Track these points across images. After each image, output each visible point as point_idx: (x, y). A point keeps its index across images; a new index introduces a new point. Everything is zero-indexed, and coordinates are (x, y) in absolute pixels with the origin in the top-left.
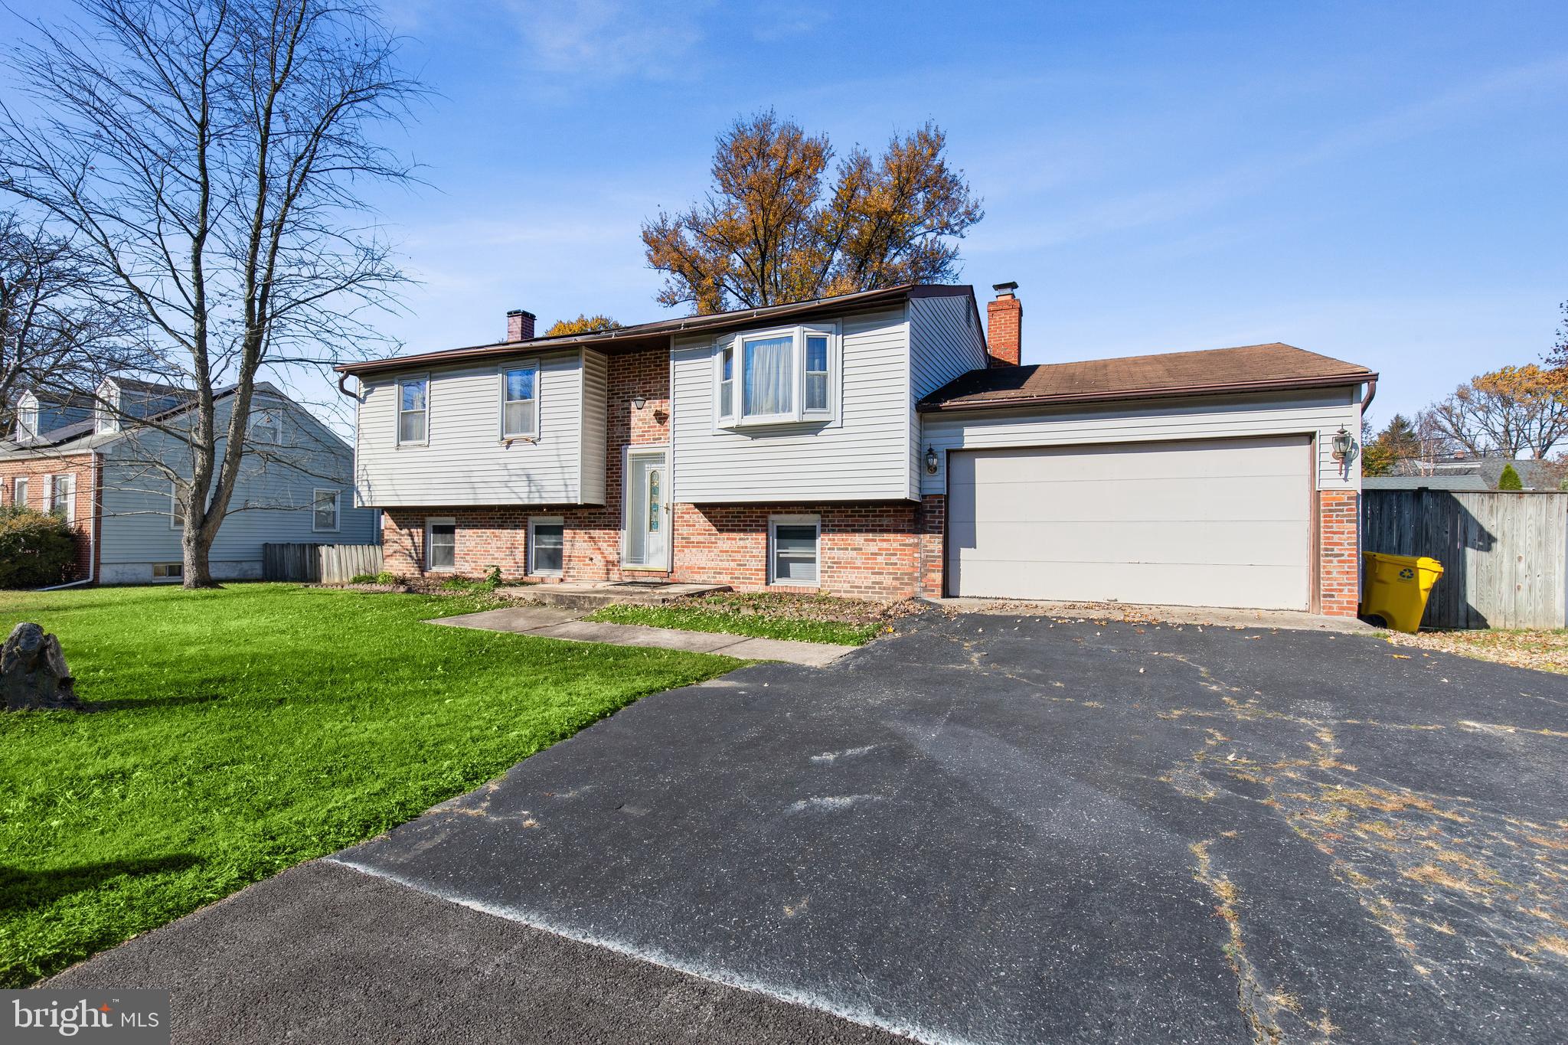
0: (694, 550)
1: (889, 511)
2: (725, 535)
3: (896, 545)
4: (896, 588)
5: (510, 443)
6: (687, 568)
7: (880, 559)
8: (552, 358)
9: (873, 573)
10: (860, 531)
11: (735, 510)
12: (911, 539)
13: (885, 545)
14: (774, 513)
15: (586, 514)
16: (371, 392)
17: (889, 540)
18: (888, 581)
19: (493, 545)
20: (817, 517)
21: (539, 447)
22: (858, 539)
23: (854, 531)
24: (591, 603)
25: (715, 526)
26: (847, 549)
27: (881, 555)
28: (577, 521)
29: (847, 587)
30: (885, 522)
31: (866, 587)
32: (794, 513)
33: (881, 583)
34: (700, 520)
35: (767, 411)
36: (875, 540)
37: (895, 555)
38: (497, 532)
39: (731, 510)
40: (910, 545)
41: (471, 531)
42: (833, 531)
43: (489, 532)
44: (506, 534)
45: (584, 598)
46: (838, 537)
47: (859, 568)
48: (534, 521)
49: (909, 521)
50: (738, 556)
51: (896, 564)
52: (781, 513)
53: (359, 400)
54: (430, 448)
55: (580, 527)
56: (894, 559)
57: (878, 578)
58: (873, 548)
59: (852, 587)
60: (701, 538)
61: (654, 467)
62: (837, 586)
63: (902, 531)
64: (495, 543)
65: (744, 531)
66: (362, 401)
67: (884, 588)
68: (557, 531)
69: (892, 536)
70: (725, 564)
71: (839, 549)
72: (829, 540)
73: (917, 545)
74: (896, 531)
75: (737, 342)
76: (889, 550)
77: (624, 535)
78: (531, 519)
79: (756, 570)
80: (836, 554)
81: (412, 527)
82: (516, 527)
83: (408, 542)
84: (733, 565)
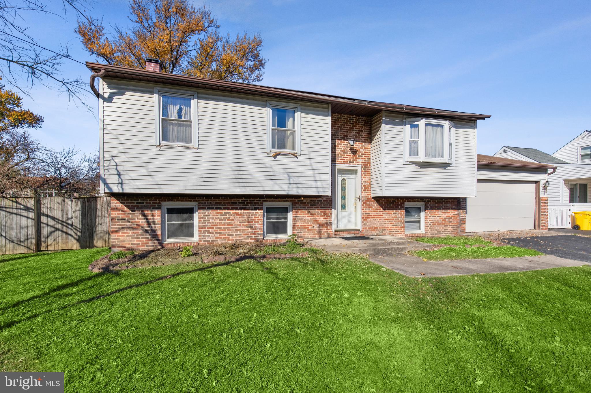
0: (372, 219)
1: (449, 201)
2: (387, 212)
3: (452, 214)
4: (452, 231)
5: (276, 155)
6: (369, 228)
7: (447, 220)
9: (445, 226)
10: (440, 209)
11: (391, 200)
12: (456, 212)
13: (448, 214)
14: (408, 201)
15: (309, 201)
16: (122, 94)
17: (450, 213)
18: (449, 228)
19: (236, 221)
20: (423, 203)
21: (299, 160)
22: (440, 212)
23: (438, 209)
25: (382, 207)
26: (436, 217)
27: (447, 218)
28: (302, 205)
29: (436, 232)
30: (448, 205)
31: (442, 232)
32: (416, 201)
33: (447, 230)
34: (375, 205)
35: (432, 156)
36: (445, 213)
37: (452, 218)
38: (239, 212)
39: (389, 200)
40: (456, 214)
41: (215, 212)
42: (431, 209)
43: (231, 212)
44: (245, 213)
45: (392, 248)
46: (433, 212)
47: (440, 224)
48: (267, 204)
49: (456, 205)
50: (393, 221)
51: (452, 222)
52: (410, 201)
53: (104, 99)
54: (199, 151)
55: (304, 208)
56: (451, 220)
57: (446, 228)
58: (444, 216)
59: (438, 232)
60: (375, 213)
61: (343, 176)
62: (432, 232)
63: (454, 209)
64: (237, 219)
65: (396, 209)
66: (109, 100)
67: (449, 232)
68: (285, 210)
69: (451, 210)
70: (387, 226)
71: (433, 217)
72: (430, 213)
73: (458, 214)
74: (452, 209)
75: (422, 123)
76: (449, 216)
77: (334, 211)
78: (265, 203)
79: (401, 227)
80: (432, 219)
81: (148, 209)
82: (256, 209)
83: (143, 222)
84: (391, 225)
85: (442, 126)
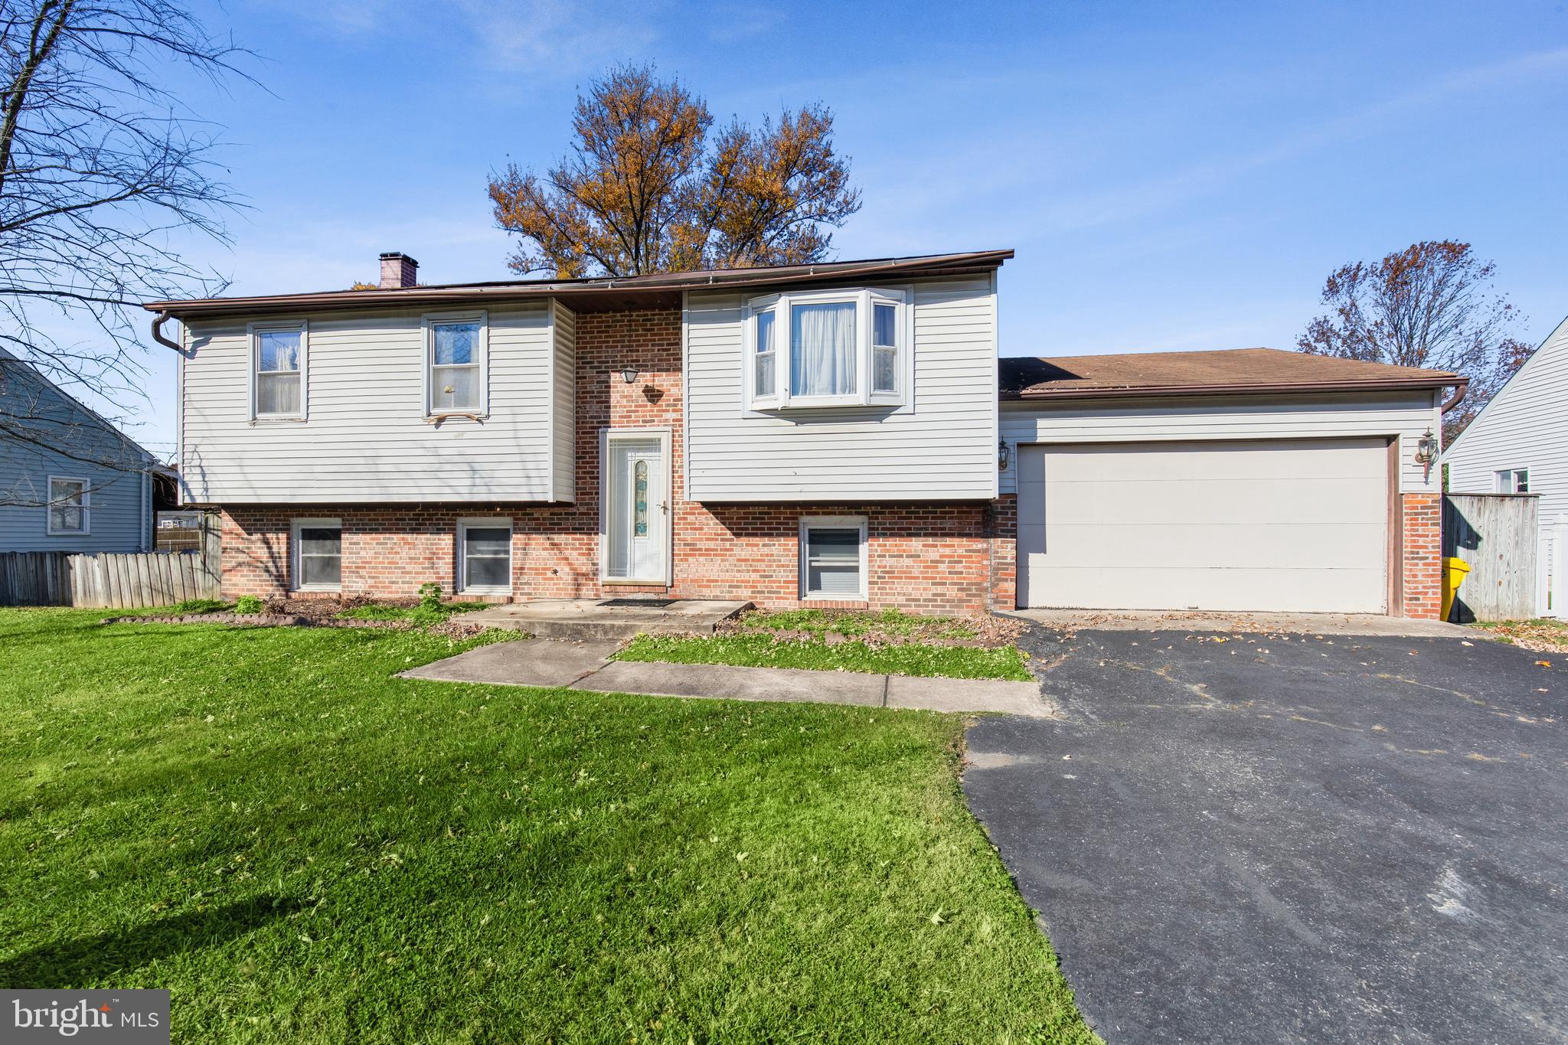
0: (702, 559)
1: (953, 512)
2: (744, 540)
3: (961, 551)
4: (961, 601)
5: (441, 420)
6: (691, 581)
7: (942, 567)
8: (507, 310)
9: (933, 584)
10: (917, 535)
11: (757, 510)
12: (979, 544)
13: (947, 551)
14: (808, 514)
15: (546, 515)
16: (206, 342)
17: (953, 546)
18: (952, 592)
19: (404, 555)
20: (863, 518)
21: (486, 427)
22: (916, 544)
23: (910, 535)
24: (606, 633)
25: (729, 529)
26: (902, 556)
27: (944, 562)
28: (533, 524)
29: (902, 600)
30: (948, 524)
31: (925, 600)
32: (834, 513)
33: (943, 595)
34: (711, 523)
35: (821, 391)
36: (936, 546)
37: (961, 562)
38: (409, 537)
39: (751, 510)
40: (978, 551)
41: (368, 537)
42: (884, 535)
43: (396, 537)
44: (422, 540)
46: (890, 542)
47: (917, 578)
48: (465, 523)
49: (976, 523)
50: (761, 566)
51: (961, 573)
52: (817, 514)
53: (184, 353)
54: (310, 424)
55: (537, 530)
56: (959, 567)
57: (939, 589)
58: (933, 554)
59: (907, 600)
60: (711, 545)
61: (640, 456)
62: (891, 599)
63: (969, 535)
64: (405, 552)
65: (770, 535)
66: (190, 355)
67: (948, 601)
68: (503, 535)
69: (956, 541)
70: (745, 576)
71: (890, 556)
72: (879, 545)
73: (986, 551)
74: (961, 535)
75: (782, 306)
76: (953, 556)
77: (602, 541)
78: (460, 520)
79: (785, 582)
80: (889, 562)
81: (270, 531)
82: (439, 531)
83: (262, 553)
84: (755, 576)
85: (852, 305)
